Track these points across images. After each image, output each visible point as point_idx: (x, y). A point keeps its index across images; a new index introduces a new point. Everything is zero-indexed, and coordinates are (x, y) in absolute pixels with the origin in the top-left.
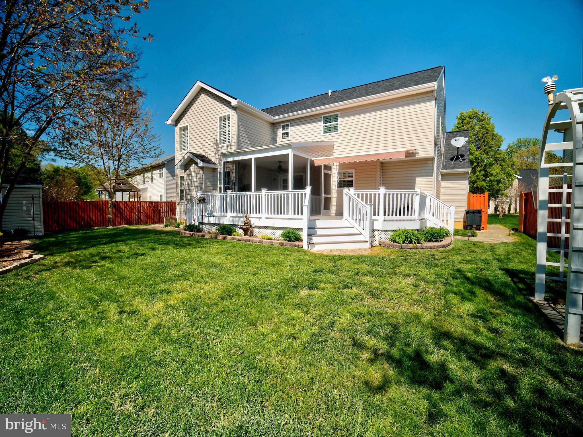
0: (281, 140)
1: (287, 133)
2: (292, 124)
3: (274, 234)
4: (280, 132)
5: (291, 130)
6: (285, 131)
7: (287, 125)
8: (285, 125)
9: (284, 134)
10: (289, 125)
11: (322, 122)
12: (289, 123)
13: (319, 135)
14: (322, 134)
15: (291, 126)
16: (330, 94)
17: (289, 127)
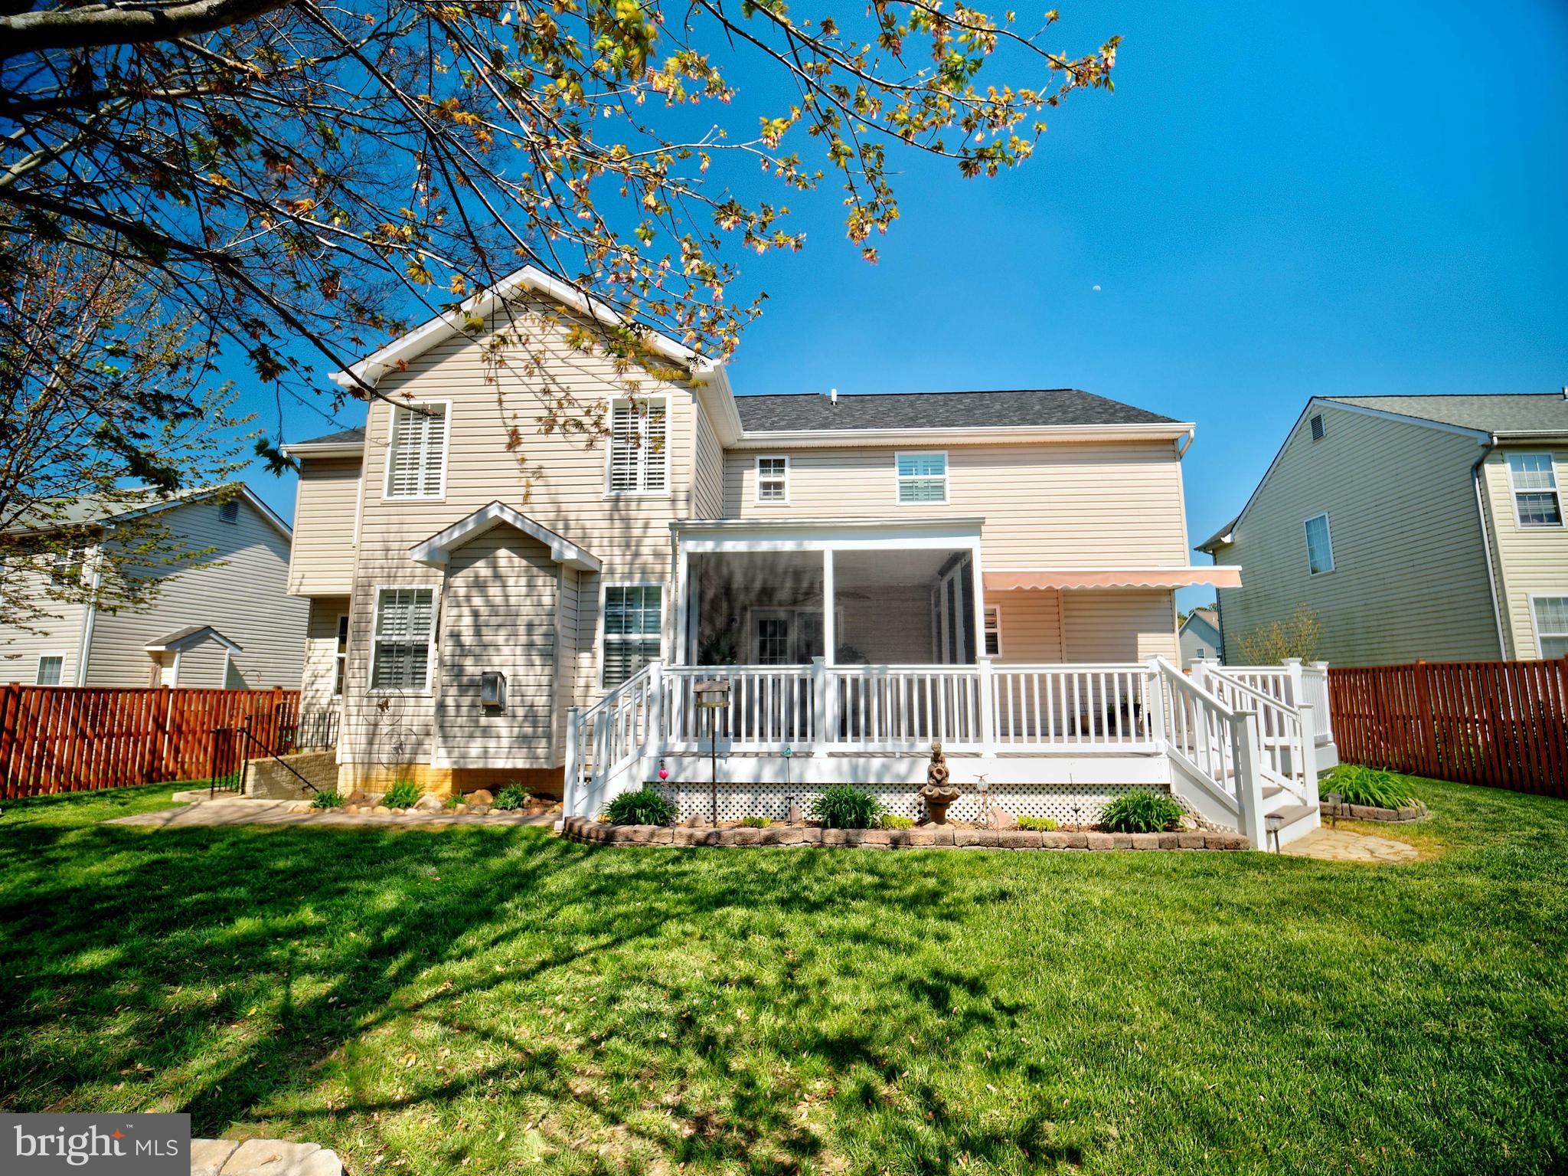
0: (757, 501)
1: (779, 486)
2: (795, 462)
3: (1076, 811)
4: (753, 478)
5: (790, 476)
6: (772, 478)
7: (780, 464)
8: (772, 462)
9: (766, 486)
10: (787, 463)
11: (897, 469)
12: (786, 458)
13: (891, 502)
14: (898, 502)
15: (792, 466)
16: (834, 399)
17: (787, 469)
